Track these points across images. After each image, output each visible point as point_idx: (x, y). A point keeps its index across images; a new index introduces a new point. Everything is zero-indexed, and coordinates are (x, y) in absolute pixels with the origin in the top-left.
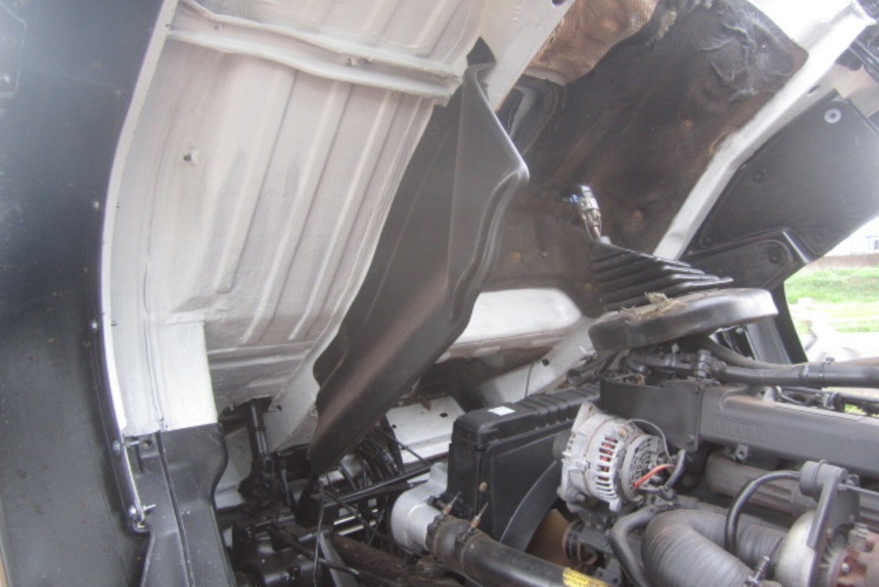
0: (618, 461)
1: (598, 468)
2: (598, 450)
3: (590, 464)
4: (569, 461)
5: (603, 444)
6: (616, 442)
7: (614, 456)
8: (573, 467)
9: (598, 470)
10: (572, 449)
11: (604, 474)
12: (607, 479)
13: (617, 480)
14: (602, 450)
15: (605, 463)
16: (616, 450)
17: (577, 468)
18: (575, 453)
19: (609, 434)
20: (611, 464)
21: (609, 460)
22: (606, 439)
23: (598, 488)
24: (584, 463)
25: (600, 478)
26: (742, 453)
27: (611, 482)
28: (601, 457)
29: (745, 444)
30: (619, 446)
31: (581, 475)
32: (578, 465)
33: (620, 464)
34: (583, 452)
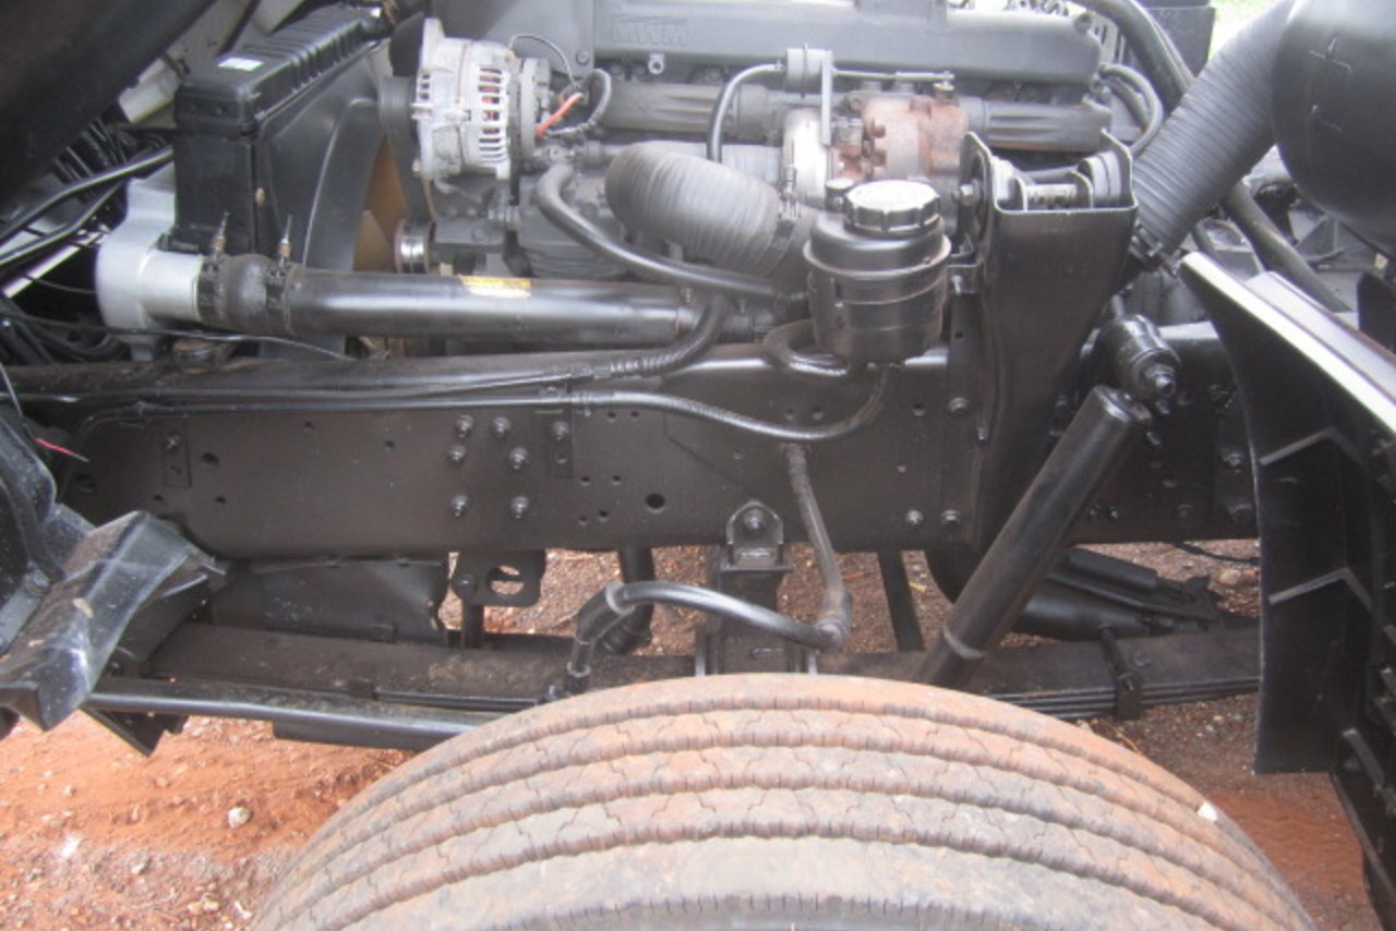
0: (511, 100)
1: (485, 116)
2: (476, 89)
3: (469, 112)
4: (431, 115)
5: (482, 79)
6: (498, 72)
7: (503, 94)
8: (438, 124)
9: (485, 120)
10: (431, 96)
11: (492, 124)
12: (497, 131)
13: (514, 130)
14: (481, 89)
15: (493, 107)
16: (503, 85)
17: (448, 124)
18: (437, 101)
19: (487, 63)
20: (503, 107)
21: (496, 101)
22: (484, 70)
23: (482, 149)
24: (460, 113)
25: (487, 131)
26: (657, 66)
27: (502, 134)
28: (485, 99)
29: (657, 52)
30: (506, 77)
31: (454, 135)
32: (448, 118)
33: (514, 106)
34: (453, 97)
